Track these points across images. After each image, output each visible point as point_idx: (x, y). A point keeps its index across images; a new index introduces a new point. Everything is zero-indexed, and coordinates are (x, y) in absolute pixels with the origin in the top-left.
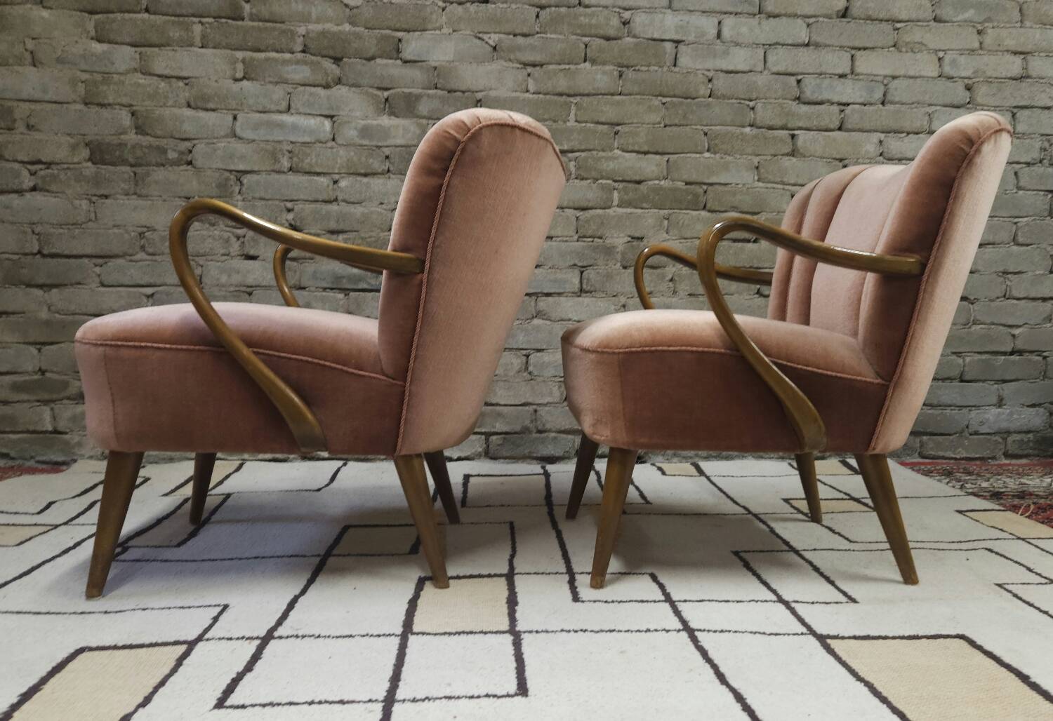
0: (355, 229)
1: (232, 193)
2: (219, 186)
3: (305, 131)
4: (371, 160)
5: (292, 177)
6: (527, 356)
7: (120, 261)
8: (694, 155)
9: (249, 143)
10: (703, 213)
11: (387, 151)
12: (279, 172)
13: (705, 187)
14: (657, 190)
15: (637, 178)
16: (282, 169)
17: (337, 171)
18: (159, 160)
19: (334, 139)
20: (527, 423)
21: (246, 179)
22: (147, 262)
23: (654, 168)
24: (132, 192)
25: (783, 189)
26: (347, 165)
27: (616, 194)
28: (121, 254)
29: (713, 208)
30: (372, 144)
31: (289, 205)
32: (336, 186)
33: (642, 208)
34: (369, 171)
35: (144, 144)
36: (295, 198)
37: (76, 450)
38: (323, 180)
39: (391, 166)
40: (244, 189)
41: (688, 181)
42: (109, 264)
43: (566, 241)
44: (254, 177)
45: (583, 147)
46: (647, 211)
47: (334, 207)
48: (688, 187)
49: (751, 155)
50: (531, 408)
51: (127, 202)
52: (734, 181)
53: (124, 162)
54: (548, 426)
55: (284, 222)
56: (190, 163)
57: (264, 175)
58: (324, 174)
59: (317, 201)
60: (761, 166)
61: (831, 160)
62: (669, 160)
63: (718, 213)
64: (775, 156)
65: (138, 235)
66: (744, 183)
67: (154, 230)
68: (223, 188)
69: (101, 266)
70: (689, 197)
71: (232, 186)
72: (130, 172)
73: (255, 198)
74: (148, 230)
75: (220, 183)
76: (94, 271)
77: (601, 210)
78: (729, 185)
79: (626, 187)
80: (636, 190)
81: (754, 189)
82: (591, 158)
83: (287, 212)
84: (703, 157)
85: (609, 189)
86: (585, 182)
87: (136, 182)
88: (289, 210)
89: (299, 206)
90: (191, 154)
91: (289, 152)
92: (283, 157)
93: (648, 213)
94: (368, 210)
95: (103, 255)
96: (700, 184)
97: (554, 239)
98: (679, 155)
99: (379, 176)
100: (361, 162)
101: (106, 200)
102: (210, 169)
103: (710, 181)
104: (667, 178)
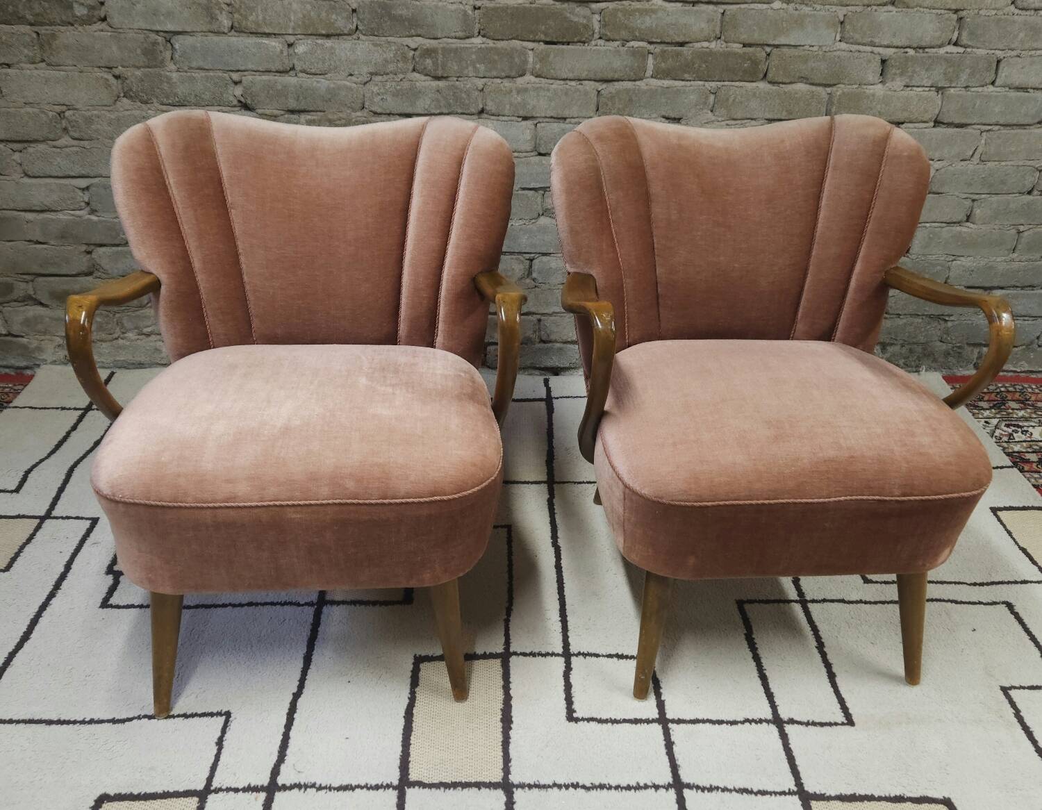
0: (321, 109)
1: (162, 62)
2: (146, 52)
4: (334, 17)
5: (236, 40)
6: (531, 260)
7: (41, 147)
8: (759, 5)
10: (762, 85)
11: (355, 5)
12: (218, 33)
13: (768, 49)
14: (706, 56)
15: (680, 38)
16: (222, 29)
17: (290, 31)
18: (64, 18)
20: (529, 333)
21: (178, 42)
22: (75, 149)
23: (703, 25)
24: (38, 59)
25: (872, 52)
26: (303, 22)
27: (650, 61)
28: (41, 138)
29: (776, 79)
31: (235, 76)
32: (291, 50)
33: (683, 80)
34: (332, 30)
36: (243, 68)
37: (37, 355)
38: (275, 44)
39: (359, 23)
40: (177, 56)
41: (747, 41)
42: (31, 150)
44: (189, 40)
46: (689, 84)
47: (290, 80)
48: (748, 49)
49: (836, 5)
50: (534, 318)
51: (36, 72)
52: (809, 42)
53: (21, 20)
54: (553, 337)
55: (231, 98)
56: (104, 19)
57: (199, 38)
58: (275, 34)
59: (270, 71)
60: (847, 20)
61: (943, 11)
62: (725, 13)
63: (781, 85)
64: (868, 6)
65: (58, 116)
66: (820, 44)
67: (76, 109)
68: (151, 56)
69: (21, 151)
70: (745, 65)
71: (161, 52)
72: (30, 32)
73: (191, 68)
74: (69, 110)
75: (146, 48)
76: (14, 160)
77: (630, 83)
78: (802, 48)
79: (665, 51)
80: (678, 54)
81: (835, 53)
82: (621, 11)
83: (233, 85)
84: (772, 9)
85: (642, 55)
86: (611, 43)
87: (42, 47)
88: (236, 83)
89: (247, 79)
90: (103, 8)
91: (228, 5)
92: (221, 13)
93: (691, 86)
94: (334, 83)
95: (20, 139)
96: (762, 45)
97: (568, 120)
98: (738, 6)
99: (345, 37)
100: (321, 19)
101: (9, 71)
102: (130, 29)
103: (776, 43)
104: (720, 38)
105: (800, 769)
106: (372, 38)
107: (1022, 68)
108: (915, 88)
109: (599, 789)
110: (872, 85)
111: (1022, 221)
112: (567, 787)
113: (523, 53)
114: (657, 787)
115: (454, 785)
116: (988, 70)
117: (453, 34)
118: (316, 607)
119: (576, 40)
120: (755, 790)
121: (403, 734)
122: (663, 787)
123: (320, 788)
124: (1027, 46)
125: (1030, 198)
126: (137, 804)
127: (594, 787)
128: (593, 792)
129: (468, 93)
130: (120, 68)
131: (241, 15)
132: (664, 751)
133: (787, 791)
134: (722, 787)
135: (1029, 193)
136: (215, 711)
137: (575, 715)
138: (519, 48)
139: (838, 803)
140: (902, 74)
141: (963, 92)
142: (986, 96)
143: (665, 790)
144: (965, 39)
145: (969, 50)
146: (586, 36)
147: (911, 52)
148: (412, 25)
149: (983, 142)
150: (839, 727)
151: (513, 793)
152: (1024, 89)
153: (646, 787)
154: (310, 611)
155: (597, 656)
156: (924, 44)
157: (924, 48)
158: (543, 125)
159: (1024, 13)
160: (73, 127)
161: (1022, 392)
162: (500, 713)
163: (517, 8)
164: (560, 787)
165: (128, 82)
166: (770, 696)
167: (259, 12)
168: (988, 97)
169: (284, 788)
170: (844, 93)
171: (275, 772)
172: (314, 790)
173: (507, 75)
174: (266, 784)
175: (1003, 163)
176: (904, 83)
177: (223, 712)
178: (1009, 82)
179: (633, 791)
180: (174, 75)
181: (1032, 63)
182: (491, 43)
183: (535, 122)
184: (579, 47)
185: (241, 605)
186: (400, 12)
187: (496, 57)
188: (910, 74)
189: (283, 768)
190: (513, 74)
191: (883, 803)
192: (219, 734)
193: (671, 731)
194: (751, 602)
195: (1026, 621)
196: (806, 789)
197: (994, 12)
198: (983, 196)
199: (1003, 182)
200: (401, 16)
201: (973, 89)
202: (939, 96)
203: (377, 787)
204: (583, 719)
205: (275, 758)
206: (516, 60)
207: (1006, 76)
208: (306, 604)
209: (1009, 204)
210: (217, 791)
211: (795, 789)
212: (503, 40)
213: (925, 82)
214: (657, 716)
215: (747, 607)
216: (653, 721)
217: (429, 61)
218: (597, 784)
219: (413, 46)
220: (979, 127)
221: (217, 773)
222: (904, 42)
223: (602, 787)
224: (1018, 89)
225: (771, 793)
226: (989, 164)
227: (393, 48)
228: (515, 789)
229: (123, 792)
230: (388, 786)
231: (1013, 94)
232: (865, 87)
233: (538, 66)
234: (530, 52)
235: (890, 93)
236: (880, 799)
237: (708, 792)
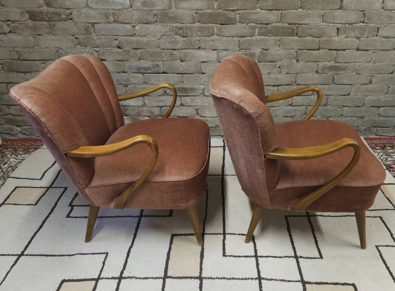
0: (144, 48)
1: (91, 33)
2: (85, 30)
3: (118, 4)
4: (148, 17)
5: (115, 25)
8: (294, 10)
9: (95, 10)
10: (296, 38)
11: (155, 12)
12: (110, 23)
13: (297, 25)
14: (275, 28)
15: (267, 22)
16: (111, 22)
17: (134, 22)
18: (58, 19)
19: (131, 7)
21: (96, 26)
23: (275, 18)
24: (50, 33)
25: (334, 26)
26: (138, 19)
27: (257, 30)
28: (51, 59)
29: (301, 35)
30: (148, 9)
31: (116, 37)
32: (134, 28)
33: (268, 36)
34: (148, 22)
35: (51, 12)
36: (118, 35)
38: (128, 26)
39: (157, 19)
40: (96, 31)
41: (290, 23)
42: (47, 63)
43: (234, 51)
44: (100, 25)
45: (243, 8)
46: (270, 37)
47: (134, 38)
48: (290, 25)
49: (320, 10)
51: (49, 37)
52: (311, 23)
53: (44, 20)
55: (114, 45)
56: (71, 19)
57: (103, 25)
58: (129, 23)
59: (127, 36)
60: (324, 15)
61: (358, 11)
62: (282, 14)
63: (302, 38)
64: (332, 10)
65: (56, 51)
66: (316, 23)
67: (62, 49)
68: (87, 31)
69: (44, 64)
70: (290, 31)
71: (90, 29)
72: (48, 24)
73: (101, 35)
74: (60, 49)
75: (85, 28)
76: (42, 67)
77: (250, 37)
78: (309, 25)
79: (262, 27)
80: (266, 28)
81: (320, 26)
82: (246, 13)
83: (115, 40)
84: (298, 11)
85: (254, 28)
86: (243, 24)
87: (51, 29)
88: (116, 40)
89: (120, 38)
90: (71, 15)
91: (113, 14)
92: (110, 16)
93: (271, 38)
94: (149, 39)
95: (44, 59)
96: (295, 24)
97: (229, 50)
98: (286, 11)
99: (152, 24)
100: (144, 18)
101: (40, 37)
102: (80, 22)
103: (300, 23)
104: (280, 22)
105: (303, 273)
106: (161, 24)
107: (387, 30)
108: (349, 38)
109: (232, 279)
110: (334, 37)
111: (389, 83)
112: (221, 279)
113: (213, 28)
114: (252, 279)
115: (183, 278)
116: (375, 31)
117: (189, 22)
118: (139, 217)
119: (231, 23)
120: (286, 280)
121: (166, 261)
122: (255, 279)
123: (137, 278)
124: (388, 23)
125: (392, 75)
126: (75, 283)
127: (230, 279)
128: (230, 281)
129: (194, 42)
130: (77, 35)
131: (117, 17)
132: (256, 267)
133: (298, 281)
134: (275, 279)
135: (392, 73)
136: (103, 252)
137: (226, 254)
138: (211, 26)
139: (315, 285)
140: (344, 33)
141: (366, 39)
142: (375, 40)
143: (255, 280)
144: (366, 21)
145: (368, 24)
146: (235, 22)
147: (347, 25)
148: (175, 19)
149: (374, 56)
150: (317, 259)
151: (202, 280)
152: (388, 38)
153: (248, 279)
154: (137, 219)
155: (235, 234)
156: (352, 23)
157: (352, 24)
158: (220, 52)
159: (387, 11)
160: (61, 55)
161: (392, 144)
162: (200, 254)
163: (210, 13)
164: (219, 278)
165: (79, 40)
166: (294, 248)
167: (123, 16)
168: (375, 41)
169: (125, 278)
170: (324, 40)
171: (122, 273)
172: (135, 279)
173: (208, 35)
174: (118, 277)
175: (382, 63)
176: (345, 36)
177: (105, 253)
178: (382, 35)
179: (244, 280)
180: (95, 37)
181: (390, 29)
182: (202, 25)
183: (218, 51)
184: (232, 26)
185: (114, 217)
186: (171, 15)
187: (204, 30)
188: (347, 33)
189: (125, 271)
190: (210, 35)
191: (331, 285)
192: (104, 260)
193: (258, 260)
194: (290, 216)
195: (386, 223)
196: (304, 280)
197: (376, 11)
198: (375, 75)
199: (382, 70)
200: (171, 16)
201: (370, 38)
202: (358, 40)
203: (156, 278)
204: (228, 256)
205: (122, 268)
206: (211, 30)
207: (381, 33)
208: (136, 217)
209: (384, 77)
210: (102, 279)
211: (301, 280)
212: (206, 24)
213: (353, 36)
214: (254, 255)
215: (288, 218)
216: (253, 256)
217: (181, 31)
218: (232, 278)
219: (175, 26)
220: (372, 51)
221: (102, 273)
222: (344, 22)
223: (233, 279)
224: (386, 37)
225: (292, 281)
226: (377, 64)
227: (169, 27)
228: (203, 279)
229: (71, 279)
230: (160, 278)
231: (384, 39)
232: (331, 38)
233: (218, 32)
234: (215, 28)
235: (340, 39)
236: (330, 284)
237: (270, 281)
